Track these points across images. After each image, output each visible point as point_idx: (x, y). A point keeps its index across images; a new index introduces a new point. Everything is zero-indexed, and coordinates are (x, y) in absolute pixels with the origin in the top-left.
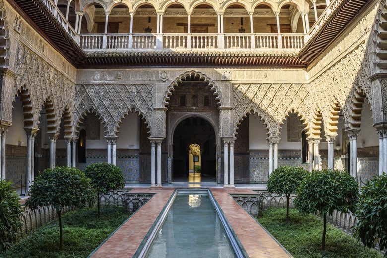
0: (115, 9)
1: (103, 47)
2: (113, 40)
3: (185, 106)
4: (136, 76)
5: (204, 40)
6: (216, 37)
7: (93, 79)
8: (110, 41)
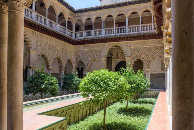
0: (87, 20)
1: (83, 36)
2: (87, 33)
3: (118, 57)
4: (95, 47)
5: (122, 29)
6: (125, 28)
7: (80, 49)
8: (86, 34)
